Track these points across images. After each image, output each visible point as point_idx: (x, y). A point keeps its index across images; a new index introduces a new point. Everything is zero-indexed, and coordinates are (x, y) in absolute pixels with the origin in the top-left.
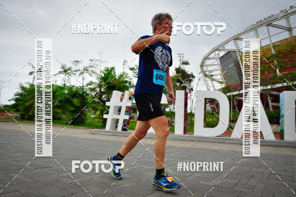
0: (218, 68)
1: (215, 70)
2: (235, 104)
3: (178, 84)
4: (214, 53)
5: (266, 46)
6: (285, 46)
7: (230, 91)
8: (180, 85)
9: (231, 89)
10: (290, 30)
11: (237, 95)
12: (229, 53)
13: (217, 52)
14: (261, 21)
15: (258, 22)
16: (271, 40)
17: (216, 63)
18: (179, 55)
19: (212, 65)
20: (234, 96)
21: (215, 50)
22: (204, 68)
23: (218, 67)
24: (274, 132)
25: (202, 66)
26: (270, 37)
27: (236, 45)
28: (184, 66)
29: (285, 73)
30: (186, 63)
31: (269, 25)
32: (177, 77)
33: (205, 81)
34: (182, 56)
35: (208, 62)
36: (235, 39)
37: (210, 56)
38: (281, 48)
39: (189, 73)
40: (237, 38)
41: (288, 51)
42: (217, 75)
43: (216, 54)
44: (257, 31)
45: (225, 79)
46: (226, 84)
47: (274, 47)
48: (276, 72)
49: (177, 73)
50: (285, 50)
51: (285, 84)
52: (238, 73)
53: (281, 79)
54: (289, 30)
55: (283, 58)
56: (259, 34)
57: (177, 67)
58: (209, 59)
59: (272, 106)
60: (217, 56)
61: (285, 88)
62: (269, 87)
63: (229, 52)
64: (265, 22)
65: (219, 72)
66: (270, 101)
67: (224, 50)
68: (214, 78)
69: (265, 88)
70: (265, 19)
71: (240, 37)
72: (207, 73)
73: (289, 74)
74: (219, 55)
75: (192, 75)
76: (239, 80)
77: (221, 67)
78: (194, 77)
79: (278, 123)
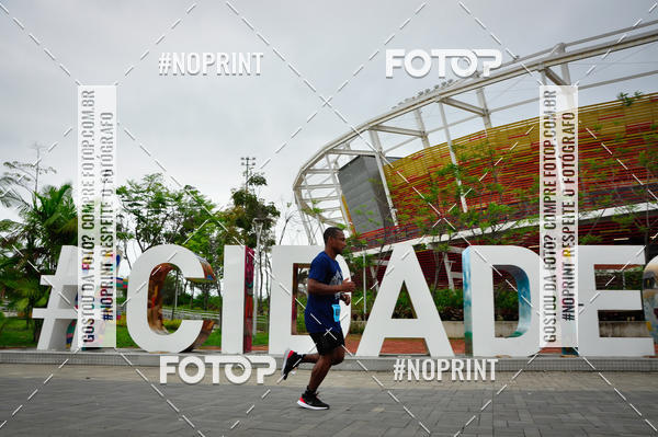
0: (335, 194)
1: (328, 198)
2: (374, 274)
3: (240, 230)
4: (324, 159)
5: (438, 146)
6: (477, 149)
7: (360, 247)
8: (244, 233)
9: (363, 241)
10: (485, 114)
11: (376, 255)
12: (359, 160)
13: (332, 157)
14: (428, 91)
15: (421, 94)
16: (448, 135)
17: (331, 182)
18: (245, 162)
19: (321, 186)
20: (369, 258)
21: (328, 153)
22: (304, 192)
23: (335, 192)
24: (450, 339)
25: (298, 187)
26: (446, 127)
27: (376, 141)
28: (254, 186)
29: (478, 206)
30: (260, 181)
31: (447, 101)
32: (237, 213)
33: (304, 222)
34: (250, 162)
35: (311, 179)
36: (371, 129)
37: (317, 166)
38: (468, 153)
39: (266, 204)
40: (375, 127)
41: (482, 160)
42: (333, 210)
43: (331, 160)
44: (420, 114)
45: (350, 220)
46: (354, 230)
47: (454, 148)
48: (460, 204)
49: (237, 203)
50: (475, 156)
51: (478, 231)
52: (379, 205)
53: (468, 221)
54: (484, 116)
55: (472, 173)
56: (424, 120)
57: (238, 190)
58: (315, 171)
59: (455, 280)
60: (333, 165)
61: (478, 240)
62: (445, 237)
63: (359, 156)
64: (436, 93)
65: (337, 203)
66: (448, 269)
67: (348, 152)
68: (325, 215)
69: (437, 239)
70: (437, 87)
71: (384, 124)
72: (310, 204)
73: (485, 209)
74: (336, 163)
75: (274, 208)
76: (381, 223)
77: (341, 192)
78: (278, 214)
79: (460, 318)
